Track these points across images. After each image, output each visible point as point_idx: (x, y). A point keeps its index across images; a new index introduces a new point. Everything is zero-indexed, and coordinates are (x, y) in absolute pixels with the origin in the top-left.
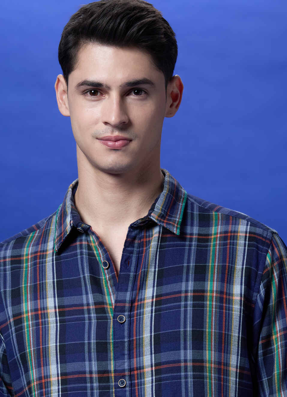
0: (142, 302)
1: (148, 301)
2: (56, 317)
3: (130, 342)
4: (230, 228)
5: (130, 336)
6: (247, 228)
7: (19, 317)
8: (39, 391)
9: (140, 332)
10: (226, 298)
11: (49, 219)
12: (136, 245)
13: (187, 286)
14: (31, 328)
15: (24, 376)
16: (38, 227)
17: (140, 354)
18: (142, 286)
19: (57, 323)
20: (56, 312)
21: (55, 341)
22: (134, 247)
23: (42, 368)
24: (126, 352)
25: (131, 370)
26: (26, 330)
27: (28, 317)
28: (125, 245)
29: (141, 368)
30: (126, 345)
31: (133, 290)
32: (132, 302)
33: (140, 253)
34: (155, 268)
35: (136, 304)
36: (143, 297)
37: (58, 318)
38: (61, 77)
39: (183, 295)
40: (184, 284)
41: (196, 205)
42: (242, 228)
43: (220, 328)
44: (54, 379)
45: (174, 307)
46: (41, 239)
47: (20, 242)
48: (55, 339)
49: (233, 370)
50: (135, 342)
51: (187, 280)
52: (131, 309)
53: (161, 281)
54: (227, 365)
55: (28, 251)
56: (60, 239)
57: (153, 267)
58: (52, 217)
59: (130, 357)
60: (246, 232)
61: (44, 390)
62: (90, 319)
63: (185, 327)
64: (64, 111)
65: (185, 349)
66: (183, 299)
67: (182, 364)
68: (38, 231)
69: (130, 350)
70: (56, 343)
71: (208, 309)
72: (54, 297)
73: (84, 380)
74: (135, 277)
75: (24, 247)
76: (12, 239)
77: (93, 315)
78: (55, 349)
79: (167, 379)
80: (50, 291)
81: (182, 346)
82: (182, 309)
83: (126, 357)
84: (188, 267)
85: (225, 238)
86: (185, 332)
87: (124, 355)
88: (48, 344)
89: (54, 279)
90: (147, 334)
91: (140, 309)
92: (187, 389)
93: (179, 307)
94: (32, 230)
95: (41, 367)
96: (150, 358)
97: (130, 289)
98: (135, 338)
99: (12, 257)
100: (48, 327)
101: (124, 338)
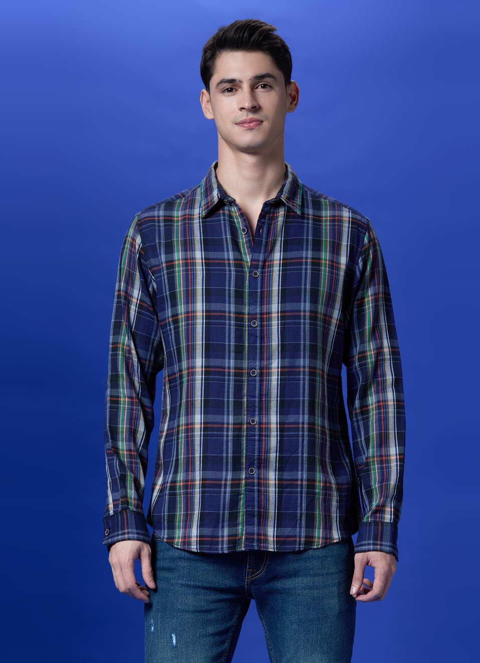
0: (272, 263)
1: (276, 262)
2: (203, 266)
3: (262, 292)
4: (337, 213)
5: (262, 287)
6: (349, 215)
7: (172, 263)
8: (186, 322)
9: (270, 285)
10: (336, 266)
11: (194, 190)
12: (267, 218)
13: (307, 254)
14: (181, 273)
15: (169, 310)
16: (184, 196)
17: (269, 303)
18: (272, 251)
19: (203, 271)
20: (202, 263)
21: (201, 285)
22: (265, 219)
23: (190, 305)
24: (259, 300)
25: (261, 314)
26: (177, 274)
27: (179, 264)
28: (259, 217)
29: (270, 313)
30: (259, 294)
31: (265, 252)
32: (265, 261)
33: (270, 225)
34: (281, 238)
35: (267, 264)
36: (272, 259)
37: (204, 268)
38: (204, 91)
39: (304, 260)
40: (304, 252)
41: (309, 193)
42: (346, 214)
43: (331, 289)
44: (199, 314)
45: (297, 269)
46: (188, 205)
47: (170, 205)
48: (201, 283)
49: (334, 321)
50: (265, 293)
51: (307, 250)
52: (263, 267)
53: (286, 248)
54: (331, 317)
55: (178, 214)
56: (208, 207)
57: (280, 237)
58: (196, 189)
59: (262, 304)
60: (349, 218)
61: (190, 322)
62: (230, 271)
63: (305, 285)
64: (209, 116)
65: (305, 302)
66: (304, 263)
67: (302, 314)
68: (184, 198)
69: (262, 298)
70: (203, 286)
71: (323, 273)
72: (202, 251)
73: (224, 318)
74: (267, 243)
75: (174, 211)
76: (162, 203)
77: (232, 268)
78: (201, 291)
79: (290, 324)
80: (198, 245)
81: (302, 299)
82: (304, 271)
83: (258, 303)
84: (307, 240)
85: (334, 221)
86: (305, 289)
87: (257, 302)
88: (196, 287)
89: (201, 236)
90: (275, 288)
91: (270, 268)
92: (304, 332)
93: (301, 269)
94: (178, 197)
95: (189, 303)
96: (277, 306)
97: (262, 251)
98: (266, 290)
99: (165, 216)
100: (196, 273)
101: (257, 289)
